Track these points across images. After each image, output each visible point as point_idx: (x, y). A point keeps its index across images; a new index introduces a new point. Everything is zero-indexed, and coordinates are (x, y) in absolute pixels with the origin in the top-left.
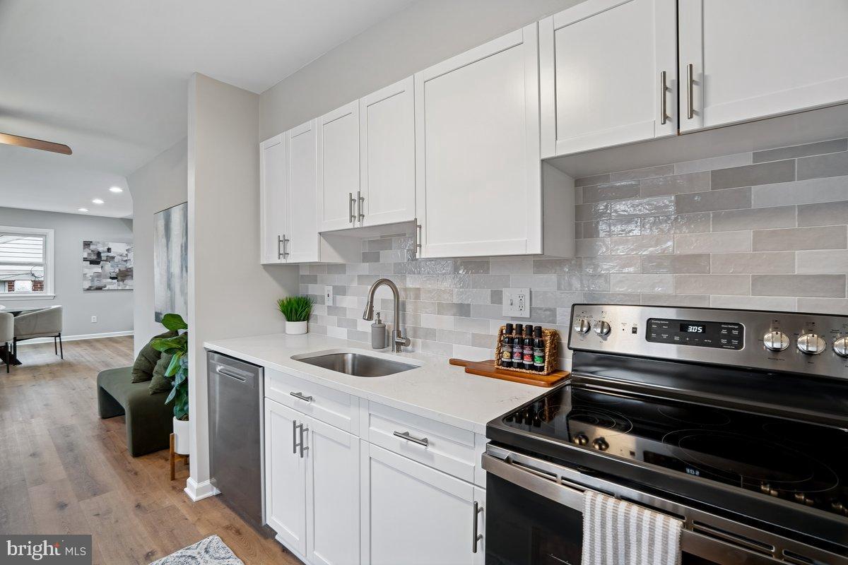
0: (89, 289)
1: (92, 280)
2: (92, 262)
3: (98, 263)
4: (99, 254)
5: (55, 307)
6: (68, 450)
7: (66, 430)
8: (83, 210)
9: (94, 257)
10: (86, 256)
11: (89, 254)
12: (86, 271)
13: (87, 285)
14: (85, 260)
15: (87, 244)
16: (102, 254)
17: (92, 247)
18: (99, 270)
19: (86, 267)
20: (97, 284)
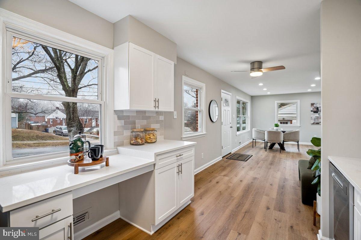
0: (313, 124)
1: (315, 120)
2: (315, 112)
3: (317, 112)
4: (317, 108)
5: (297, 130)
6: (282, 188)
7: (285, 180)
8: (309, 90)
9: (315, 110)
10: (312, 109)
11: (313, 109)
12: (312, 116)
13: (312, 122)
14: (312, 111)
15: (312, 104)
16: (319, 108)
17: (315, 105)
18: (318, 115)
19: (312, 114)
20: (317, 121)
